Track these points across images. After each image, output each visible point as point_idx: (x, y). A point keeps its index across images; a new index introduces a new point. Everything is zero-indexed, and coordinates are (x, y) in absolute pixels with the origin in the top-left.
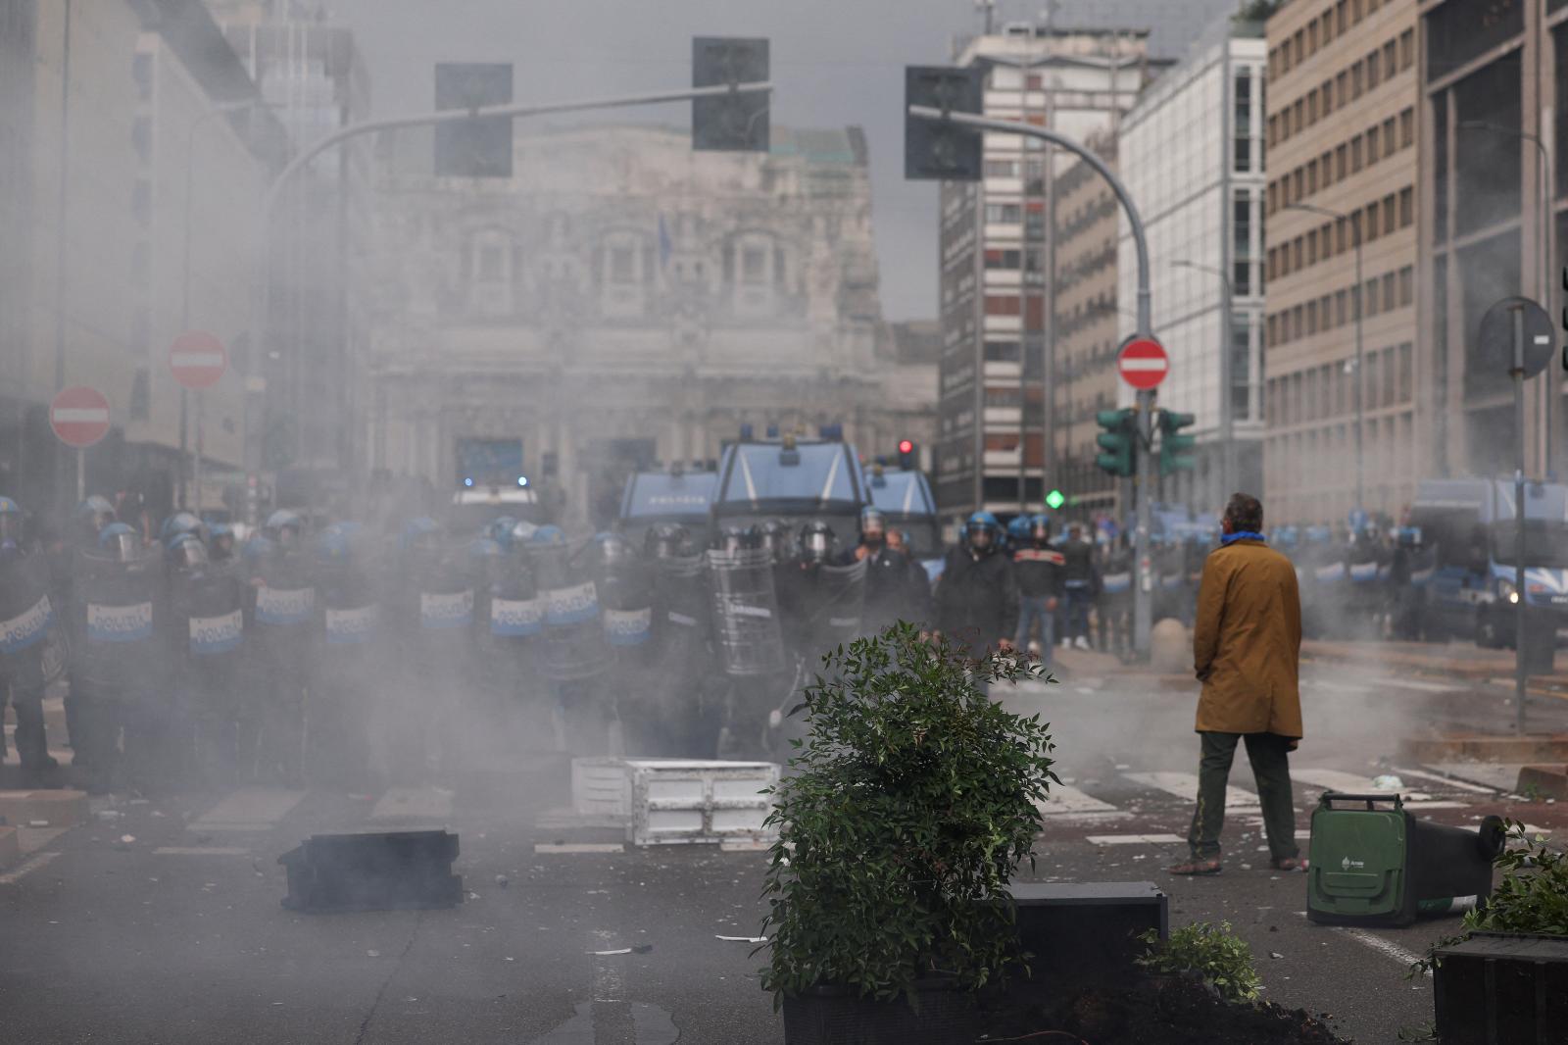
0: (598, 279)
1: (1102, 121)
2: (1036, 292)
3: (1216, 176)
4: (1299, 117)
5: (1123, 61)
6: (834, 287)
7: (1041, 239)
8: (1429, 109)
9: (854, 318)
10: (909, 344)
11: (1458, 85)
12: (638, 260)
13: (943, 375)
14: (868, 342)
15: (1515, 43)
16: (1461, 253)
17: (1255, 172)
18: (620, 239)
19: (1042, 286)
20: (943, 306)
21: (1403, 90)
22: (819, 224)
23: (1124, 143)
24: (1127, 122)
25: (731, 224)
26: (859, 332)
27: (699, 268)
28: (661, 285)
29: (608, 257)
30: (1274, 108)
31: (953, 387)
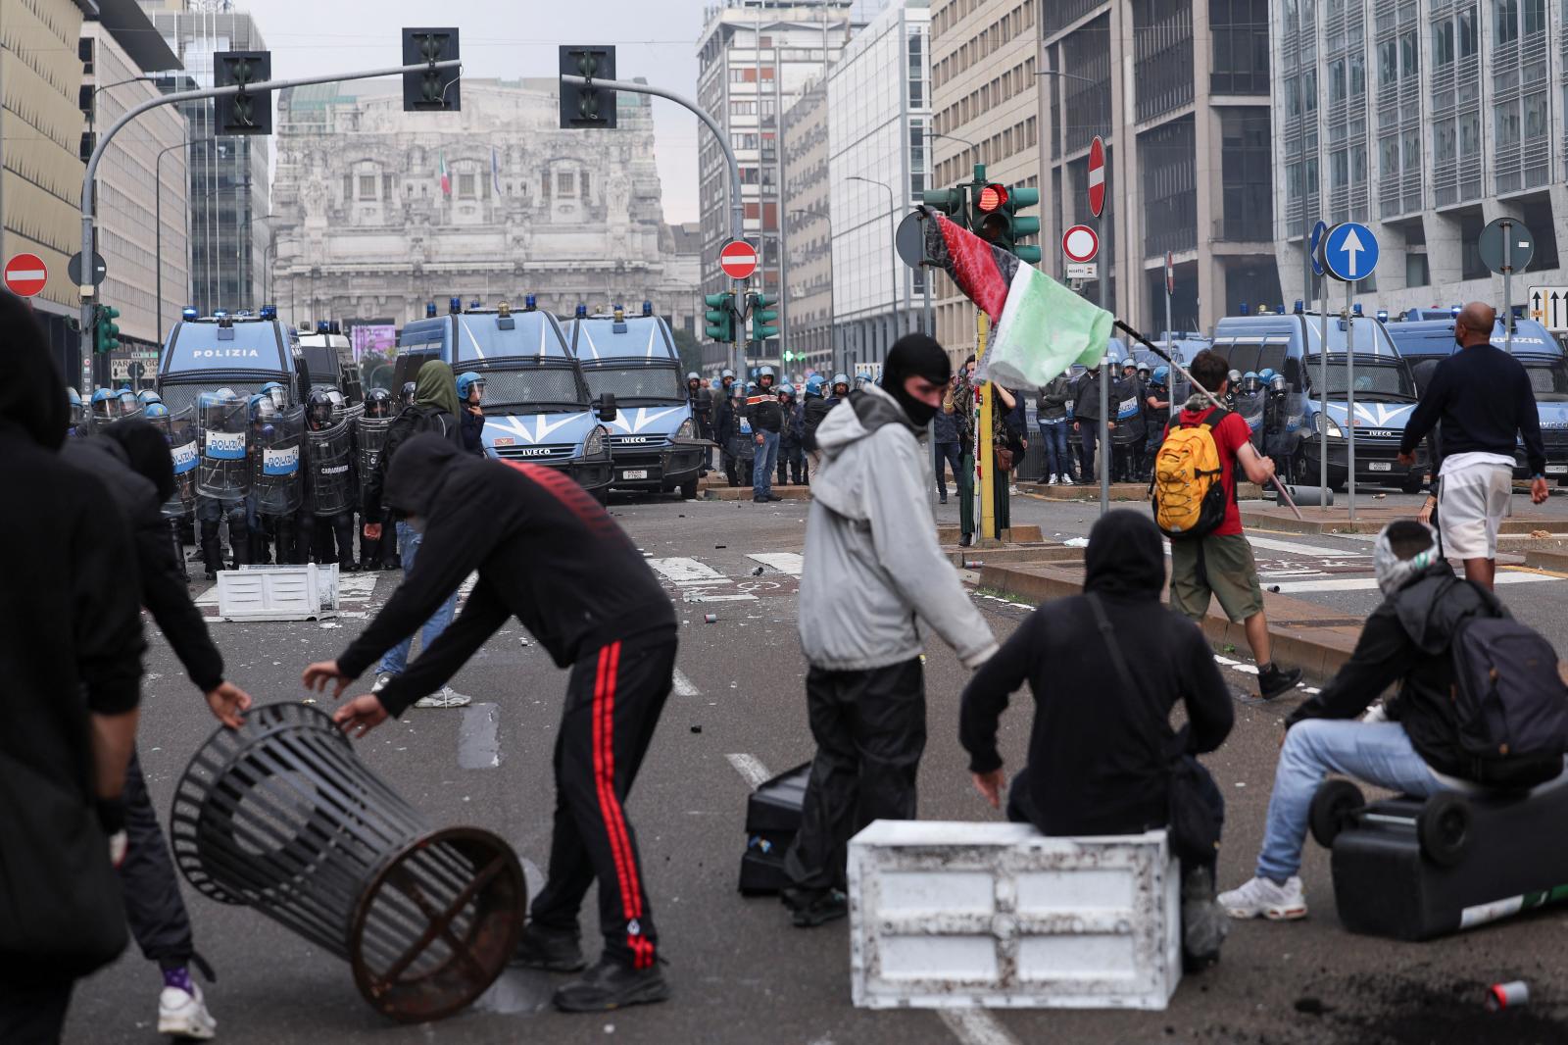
0: (448, 197)
1: (816, 70)
2: (771, 200)
3: (897, 111)
4: (955, 65)
5: (831, 25)
6: (626, 200)
7: (774, 160)
8: (1045, 56)
9: (643, 222)
10: (683, 240)
11: (1065, 39)
12: (478, 180)
13: (703, 265)
14: (653, 239)
15: (1105, 8)
16: (1071, 164)
17: (925, 108)
18: (464, 167)
19: (775, 196)
20: (702, 213)
21: (1027, 44)
22: (614, 152)
23: (831, 86)
24: (833, 72)
25: (548, 154)
26: (645, 233)
27: (524, 187)
28: (496, 201)
29: (455, 180)
30: (937, 59)
31: (711, 274)
